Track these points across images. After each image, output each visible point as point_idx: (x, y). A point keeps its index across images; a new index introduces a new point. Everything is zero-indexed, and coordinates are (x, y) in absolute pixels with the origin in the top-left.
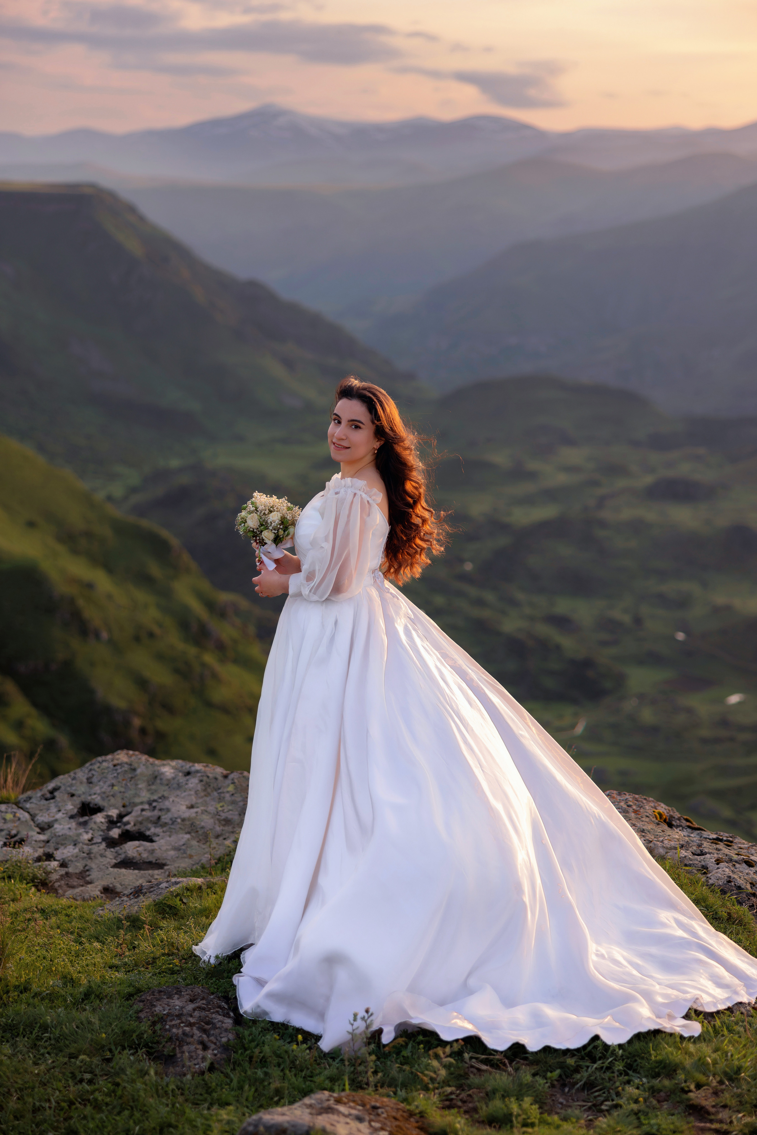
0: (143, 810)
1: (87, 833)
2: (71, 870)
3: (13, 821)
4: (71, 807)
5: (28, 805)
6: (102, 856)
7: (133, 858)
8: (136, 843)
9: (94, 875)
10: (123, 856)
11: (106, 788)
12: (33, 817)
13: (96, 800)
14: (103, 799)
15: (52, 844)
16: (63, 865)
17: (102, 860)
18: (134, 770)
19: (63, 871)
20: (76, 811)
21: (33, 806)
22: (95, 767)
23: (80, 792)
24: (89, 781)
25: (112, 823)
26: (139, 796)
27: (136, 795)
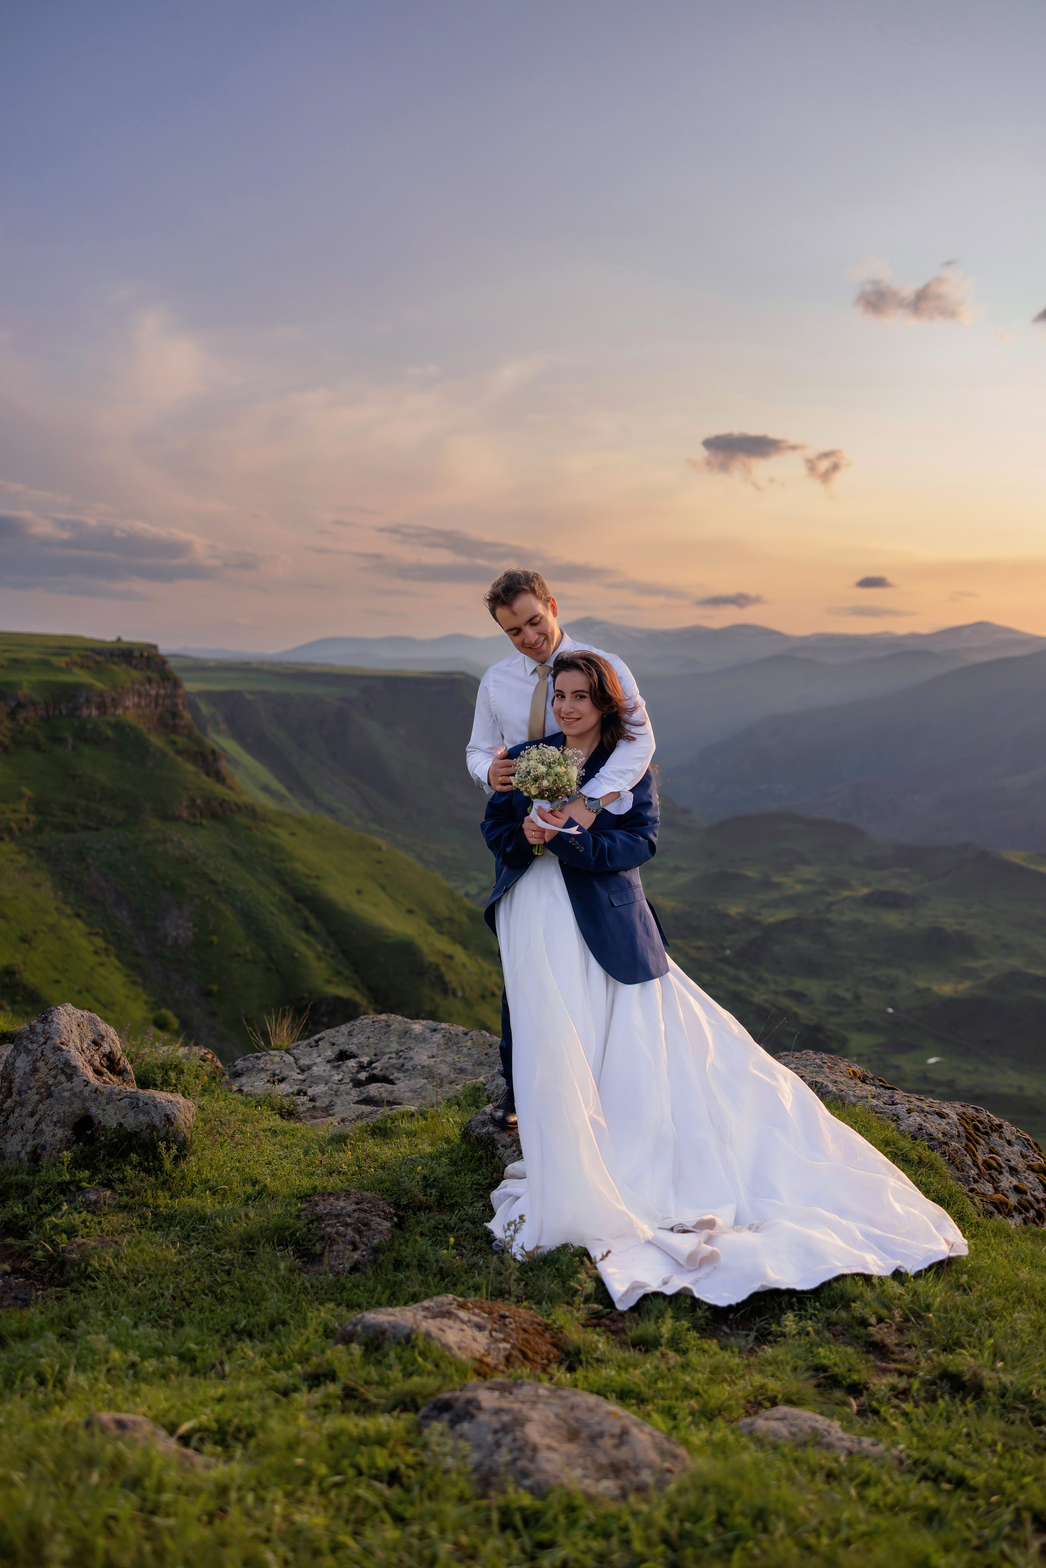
0: (390, 1058)
1: (338, 1074)
2: (318, 1104)
3: (279, 1063)
4: (330, 1053)
5: (295, 1051)
6: (347, 1094)
7: (374, 1097)
8: (379, 1084)
9: (337, 1109)
10: (365, 1095)
11: (362, 1039)
12: (296, 1060)
13: (353, 1048)
14: (358, 1048)
15: (307, 1083)
16: (312, 1100)
17: (346, 1096)
18: (389, 1026)
19: (311, 1105)
20: (333, 1057)
21: (299, 1051)
22: (357, 1023)
23: (340, 1042)
24: (350, 1034)
25: (362, 1067)
26: (389, 1047)
27: (388, 1046)
